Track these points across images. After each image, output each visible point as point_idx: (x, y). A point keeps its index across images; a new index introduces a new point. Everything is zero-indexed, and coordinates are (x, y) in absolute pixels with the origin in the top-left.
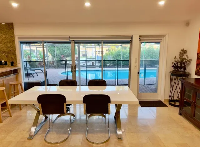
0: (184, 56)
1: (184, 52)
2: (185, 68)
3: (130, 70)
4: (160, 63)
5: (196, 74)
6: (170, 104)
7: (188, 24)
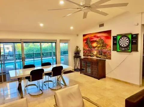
0: (78, 49)
1: (77, 47)
2: (79, 54)
3: (56, 57)
4: (69, 52)
5: (84, 56)
6: (75, 71)
7: (78, 35)
